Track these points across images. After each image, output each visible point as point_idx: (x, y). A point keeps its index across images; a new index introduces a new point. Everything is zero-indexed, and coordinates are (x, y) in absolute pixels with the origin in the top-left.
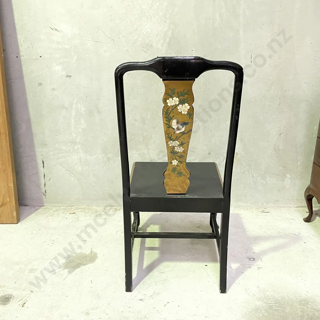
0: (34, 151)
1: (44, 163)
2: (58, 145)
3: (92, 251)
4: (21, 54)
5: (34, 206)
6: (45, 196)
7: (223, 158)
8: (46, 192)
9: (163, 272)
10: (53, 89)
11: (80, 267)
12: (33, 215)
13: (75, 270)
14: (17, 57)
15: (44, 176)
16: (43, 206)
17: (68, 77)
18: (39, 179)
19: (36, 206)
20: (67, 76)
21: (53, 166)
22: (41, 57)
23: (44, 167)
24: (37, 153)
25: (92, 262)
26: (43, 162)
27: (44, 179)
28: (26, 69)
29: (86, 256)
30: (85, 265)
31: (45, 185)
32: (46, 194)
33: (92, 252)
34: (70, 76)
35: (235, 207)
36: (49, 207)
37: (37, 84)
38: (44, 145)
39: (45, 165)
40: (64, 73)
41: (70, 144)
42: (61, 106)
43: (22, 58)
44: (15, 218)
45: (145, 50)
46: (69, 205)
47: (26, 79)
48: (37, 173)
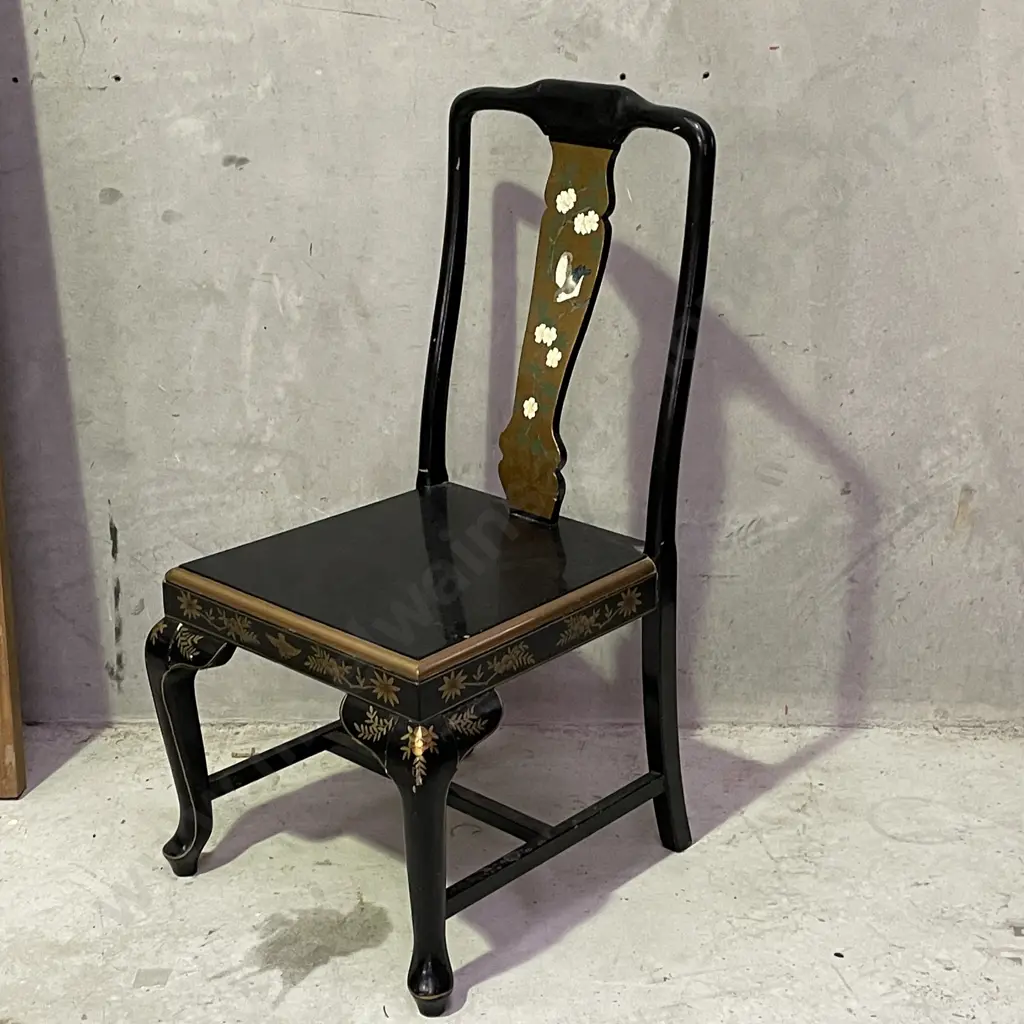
0: (75, 484)
1: (119, 535)
2: (183, 458)
3: (362, 903)
4: (35, 67)
5: (68, 727)
6: (116, 683)
7: (905, 511)
8: (123, 662)
9: (665, 979)
10: (168, 217)
11: (325, 962)
13: (308, 971)
14: (15, 80)
15: (117, 592)
16: (109, 725)
17: (233, 166)
18: (91, 607)
19: (74, 724)
20: (229, 161)
21: (155, 549)
22: (118, 79)
23: (114, 552)
24: (87, 491)
25: (370, 943)
26: (114, 531)
27: (117, 604)
28: (49, 133)
29: (342, 922)
30: (345, 953)
31: (118, 632)
32: (121, 674)
33: (362, 907)
34: (243, 161)
36: (135, 729)
37: (98, 192)
38: (120, 455)
39: (121, 542)
40: (216, 146)
41: (233, 452)
42: (200, 286)
43: (35, 84)
44: (12, 773)
45: (568, 47)
46: (223, 721)
47: (49, 174)
48: (86, 579)
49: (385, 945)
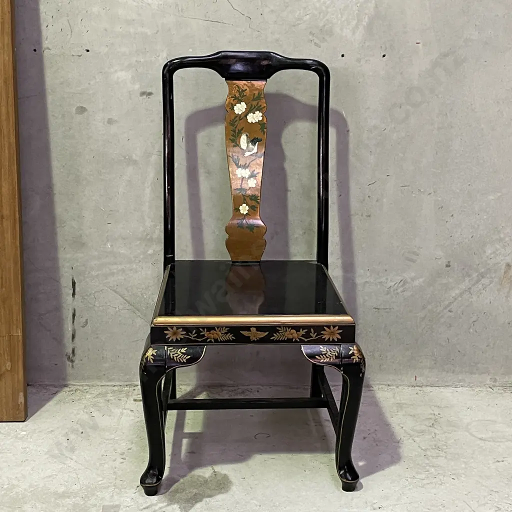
0: (55, 260)
1: (76, 285)
2: (112, 246)
3: (215, 472)
4: (46, 44)
5: (45, 387)
6: (71, 364)
7: (477, 276)
8: (75, 352)
9: (380, 508)
10: (110, 122)
11: (201, 501)
12: (51, 403)
13: (193, 505)
14: (35, 50)
15: (74, 315)
16: (66, 386)
17: (145, 97)
18: (60, 322)
20: (143, 94)
21: (95, 293)
22: (88, 51)
23: (74, 294)
24: (61, 263)
25: (223, 490)
26: (74, 284)
27: (73, 322)
28: (51, 78)
29: (206, 481)
30: (210, 496)
31: (73, 337)
32: (74, 359)
34: (150, 94)
35: (502, 387)
36: (81, 388)
37: (74, 109)
38: (79, 243)
39: (77, 289)
40: (137, 86)
41: (138, 242)
42: (125, 158)
43: (45, 52)
44: (22, 407)
45: (317, 41)
46: (126, 383)
47: (50, 99)
48: (58, 308)
49: (231, 492)
